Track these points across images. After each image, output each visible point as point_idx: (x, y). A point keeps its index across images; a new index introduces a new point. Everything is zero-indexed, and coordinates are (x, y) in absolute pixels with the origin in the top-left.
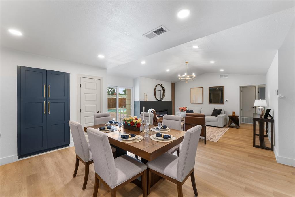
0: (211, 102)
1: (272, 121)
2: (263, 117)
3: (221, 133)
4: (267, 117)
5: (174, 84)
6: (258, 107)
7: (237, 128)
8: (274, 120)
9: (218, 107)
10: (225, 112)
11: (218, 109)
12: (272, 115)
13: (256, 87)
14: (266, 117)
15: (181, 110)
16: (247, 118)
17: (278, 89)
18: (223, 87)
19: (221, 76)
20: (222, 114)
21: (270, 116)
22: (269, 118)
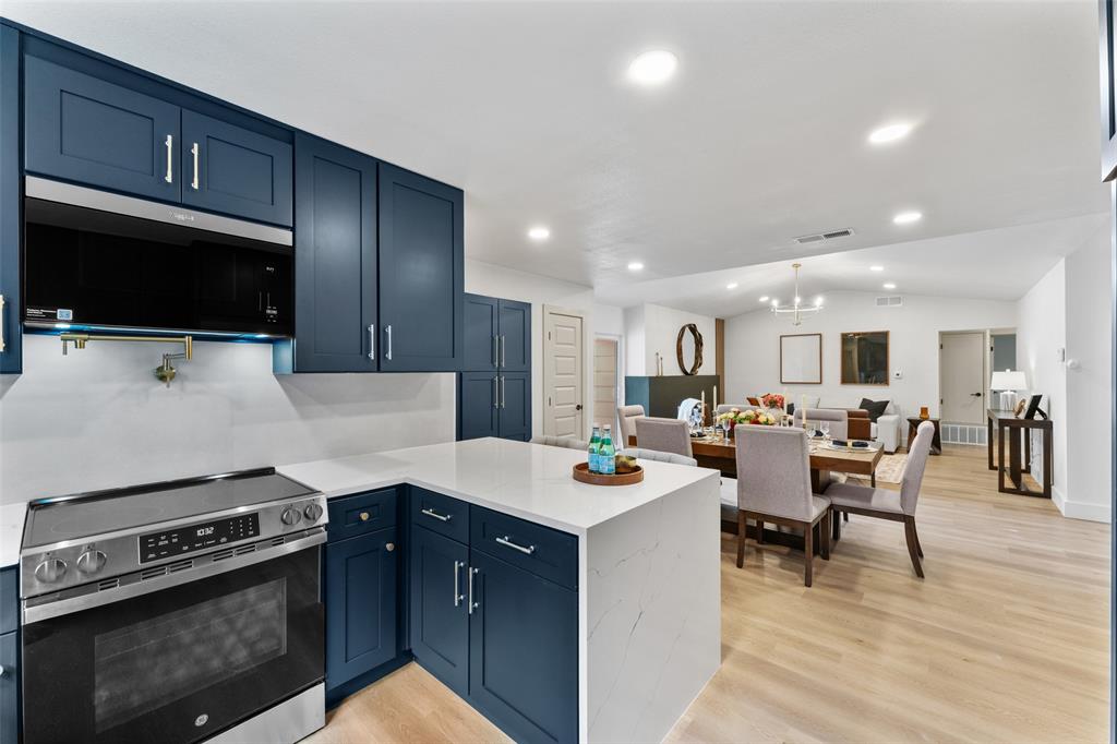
0: (847, 378)
1: (1047, 426)
2: (1022, 416)
3: (899, 466)
4: (1033, 415)
5: (723, 321)
6: (1002, 391)
7: (937, 454)
8: (1051, 423)
9: (875, 393)
10: (897, 410)
11: (875, 400)
12: (1045, 411)
13: (984, 333)
14: (1030, 415)
15: (771, 403)
16: (968, 427)
17: (1064, 346)
18: (885, 335)
19: (882, 302)
20: (888, 414)
21: (1042, 413)
22: (1038, 417)
